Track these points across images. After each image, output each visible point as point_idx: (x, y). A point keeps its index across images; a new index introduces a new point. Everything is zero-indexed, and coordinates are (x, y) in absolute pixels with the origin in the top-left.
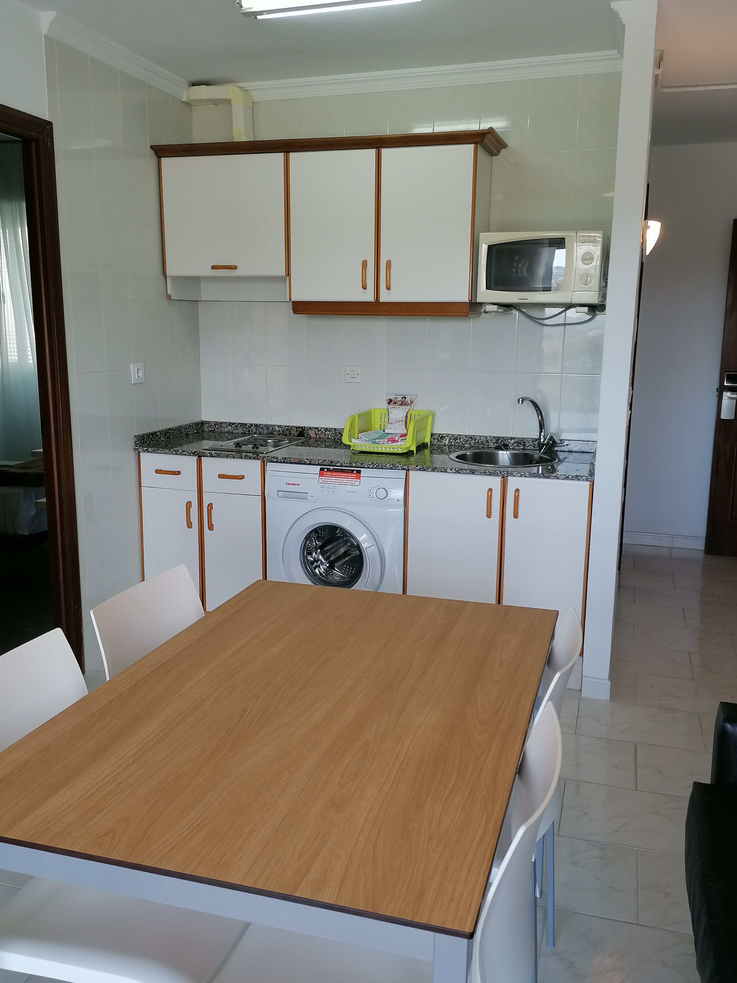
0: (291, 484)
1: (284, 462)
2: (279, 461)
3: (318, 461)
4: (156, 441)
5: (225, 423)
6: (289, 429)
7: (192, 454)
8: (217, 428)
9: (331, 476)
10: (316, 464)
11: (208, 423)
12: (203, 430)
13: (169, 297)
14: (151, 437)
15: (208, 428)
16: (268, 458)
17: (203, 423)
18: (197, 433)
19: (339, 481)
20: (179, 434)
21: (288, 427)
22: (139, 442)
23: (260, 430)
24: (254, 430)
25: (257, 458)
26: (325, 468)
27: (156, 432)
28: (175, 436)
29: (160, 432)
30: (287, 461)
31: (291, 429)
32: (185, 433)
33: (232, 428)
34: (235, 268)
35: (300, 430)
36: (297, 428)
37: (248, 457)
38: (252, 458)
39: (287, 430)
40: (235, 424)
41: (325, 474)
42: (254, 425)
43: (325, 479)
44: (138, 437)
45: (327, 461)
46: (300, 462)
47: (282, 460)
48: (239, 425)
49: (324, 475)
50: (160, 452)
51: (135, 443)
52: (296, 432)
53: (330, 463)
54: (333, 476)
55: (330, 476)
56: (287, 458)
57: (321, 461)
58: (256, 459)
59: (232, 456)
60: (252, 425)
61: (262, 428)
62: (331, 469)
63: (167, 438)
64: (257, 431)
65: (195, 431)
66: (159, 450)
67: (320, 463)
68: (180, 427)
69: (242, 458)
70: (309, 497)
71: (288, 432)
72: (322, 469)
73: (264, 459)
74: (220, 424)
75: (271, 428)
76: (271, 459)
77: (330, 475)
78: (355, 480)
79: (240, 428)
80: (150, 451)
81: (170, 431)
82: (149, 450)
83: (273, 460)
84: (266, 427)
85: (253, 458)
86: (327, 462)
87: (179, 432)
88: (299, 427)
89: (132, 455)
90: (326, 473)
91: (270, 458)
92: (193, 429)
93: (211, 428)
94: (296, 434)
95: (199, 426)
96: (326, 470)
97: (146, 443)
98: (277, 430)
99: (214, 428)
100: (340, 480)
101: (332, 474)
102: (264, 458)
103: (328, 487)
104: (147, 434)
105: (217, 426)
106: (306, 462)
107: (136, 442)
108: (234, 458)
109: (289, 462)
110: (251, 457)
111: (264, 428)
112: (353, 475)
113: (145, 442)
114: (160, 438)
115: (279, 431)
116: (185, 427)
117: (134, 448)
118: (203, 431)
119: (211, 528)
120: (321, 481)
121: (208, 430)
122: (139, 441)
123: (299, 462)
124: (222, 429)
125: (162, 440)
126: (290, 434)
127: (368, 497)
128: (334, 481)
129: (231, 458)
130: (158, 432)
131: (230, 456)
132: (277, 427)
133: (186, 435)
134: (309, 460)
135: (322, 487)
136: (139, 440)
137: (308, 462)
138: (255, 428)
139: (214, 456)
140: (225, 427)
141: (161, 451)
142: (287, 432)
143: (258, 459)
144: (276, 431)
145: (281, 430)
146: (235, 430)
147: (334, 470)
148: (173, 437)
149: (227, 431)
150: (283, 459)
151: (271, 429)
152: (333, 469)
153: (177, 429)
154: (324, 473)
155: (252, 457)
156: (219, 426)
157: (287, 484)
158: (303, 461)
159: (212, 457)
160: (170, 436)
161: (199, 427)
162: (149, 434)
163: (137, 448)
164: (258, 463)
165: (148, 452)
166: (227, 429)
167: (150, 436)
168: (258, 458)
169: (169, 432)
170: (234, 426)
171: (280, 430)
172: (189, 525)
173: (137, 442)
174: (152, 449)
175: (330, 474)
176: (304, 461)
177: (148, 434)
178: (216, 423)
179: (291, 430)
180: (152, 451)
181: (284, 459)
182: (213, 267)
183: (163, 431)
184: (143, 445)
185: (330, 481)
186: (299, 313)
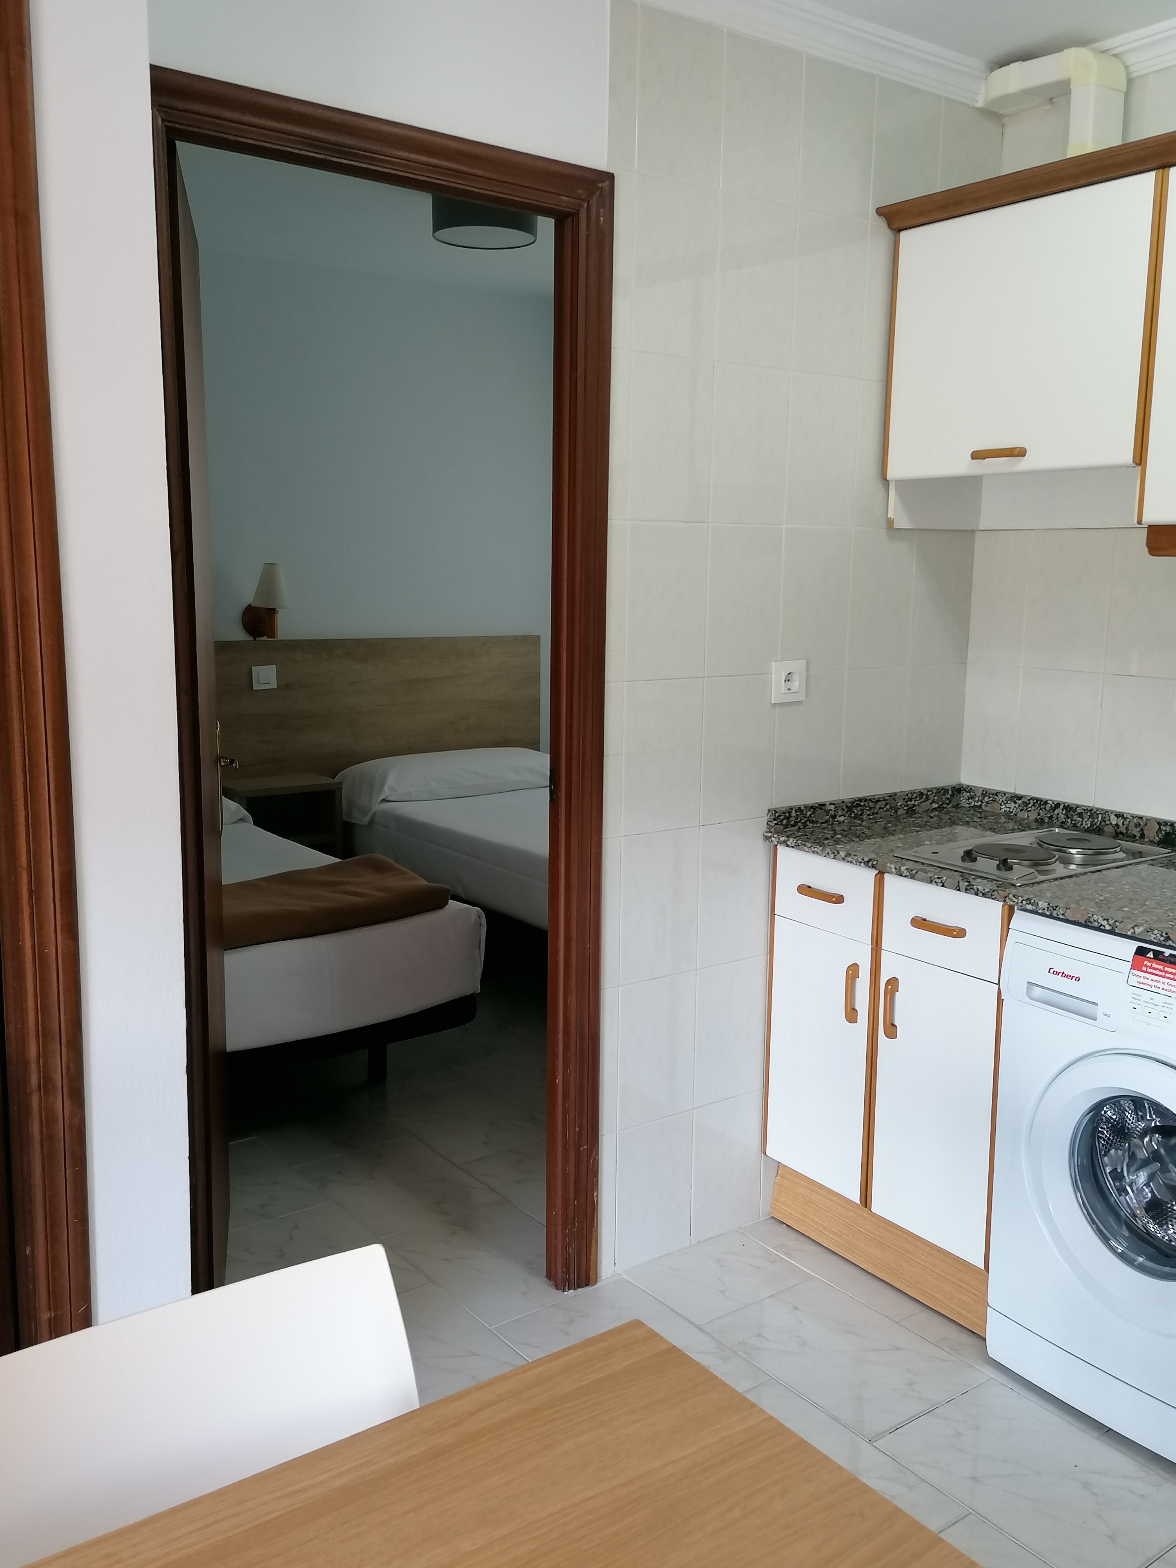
0: (1060, 974)
1: (1051, 917)
2: (1040, 911)
3: (1133, 928)
4: (822, 823)
5: (1003, 795)
6: (1140, 825)
7: (862, 864)
8: (987, 803)
9: (1163, 974)
10: (1127, 935)
11: (969, 789)
12: (958, 804)
13: (890, 523)
14: (809, 813)
15: (968, 800)
16: (1014, 899)
17: (958, 790)
18: (940, 808)
20: (887, 810)
21: (1140, 821)
22: (776, 824)
23: (1074, 818)
24: (1062, 815)
25: (992, 895)
26: (1150, 950)
27: (824, 805)
28: (877, 813)
29: (834, 804)
30: (1058, 915)
31: (1146, 825)
32: (906, 808)
33: (1017, 805)
34: (1021, 453)
35: (1168, 829)
36: (1159, 823)
37: (973, 889)
38: (981, 894)
39: (1137, 825)
40: (1023, 800)
41: (1146, 966)
42: (1062, 807)
43: (1144, 977)
44: (774, 812)
45: (1156, 932)
46: (1089, 924)
47: (1046, 909)
48: (1031, 801)
49: (1144, 969)
50: (807, 850)
51: (768, 824)
52: (1157, 832)
53: (1162, 939)
54: (1168, 975)
55: (1160, 973)
56: (1058, 908)
57: (1141, 929)
58: (989, 898)
59: (940, 881)
60: (1058, 805)
61: (1080, 815)
62: (1167, 954)
63: (855, 818)
64: (1069, 820)
65: (935, 805)
66: (805, 845)
67: (1137, 933)
68: (893, 796)
69: (959, 890)
70: (1100, 1016)
71: (1139, 832)
72: (1141, 952)
73: (1007, 900)
74: (993, 795)
75: (1100, 816)
76: (1022, 902)
77: (1160, 970)
79: (1033, 808)
80: (790, 845)
81: (862, 804)
82: (789, 843)
83: (1027, 906)
84: (1089, 814)
85: (983, 894)
86: (1155, 936)
87: (888, 807)
88: (1166, 823)
89: (758, 849)
90: (1149, 964)
91: (1020, 901)
92: (930, 801)
93: (975, 801)
94: (1157, 838)
95: (949, 796)
96: (1150, 955)
97: (793, 826)
98: (1114, 823)
99: (980, 803)
101: (1166, 969)
102: (1006, 897)
103: (1151, 1001)
104: (800, 808)
105: (986, 799)
106: (1102, 925)
107: (769, 823)
108: (943, 886)
109: (1061, 917)
110: (978, 890)
111: (1084, 814)
113: (792, 822)
114: (834, 817)
115: (1117, 825)
116: (907, 795)
117: (765, 835)
118: (957, 806)
119: (891, 1031)
120: (1133, 980)
121: (969, 805)
122: (775, 822)
123: (1085, 922)
124: (996, 805)
125: (838, 821)
126: (1142, 836)
128: (1169, 988)
129: (937, 885)
130: (830, 804)
131: (936, 882)
132: (1113, 817)
133: (906, 813)
134: (1111, 922)
135: (1135, 997)
136: (774, 819)
137: (1108, 928)
138: (1064, 812)
139: (904, 875)
140: (1002, 804)
141: (808, 848)
142: (1136, 832)
143: (993, 899)
144: (1111, 824)
145: (1123, 825)
146: (1021, 810)
147: (1173, 960)
148: (871, 817)
149: (1005, 811)
150: (1048, 908)
151: (1100, 819)
152: (1171, 955)
153: (885, 800)
154: (1146, 962)
155: (981, 892)
156: (991, 799)
157: (1052, 971)
158: (1095, 921)
159: (901, 875)
160: (862, 814)
161: (948, 799)
162: (805, 807)
163: (769, 835)
164: (995, 908)
165: (788, 846)
166: (1007, 807)
167: (807, 812)
168: (993, 897)
169: (861, 806)
170: (1020, 802)
171: (1120, 824)
172: (851, 1015)
173: (771, 824)
174: (793, 840)
175: (1161, 967)
176: (1099, 923)
177: (802, 808)
178: (985, 793)
179: (1146, 827)
180: (793, 845)
181: (1050, 908)
182: (977, 455)
183: (843, 802)
184: (785, 830)
185: (1158, 985)
186: (1161, 553)
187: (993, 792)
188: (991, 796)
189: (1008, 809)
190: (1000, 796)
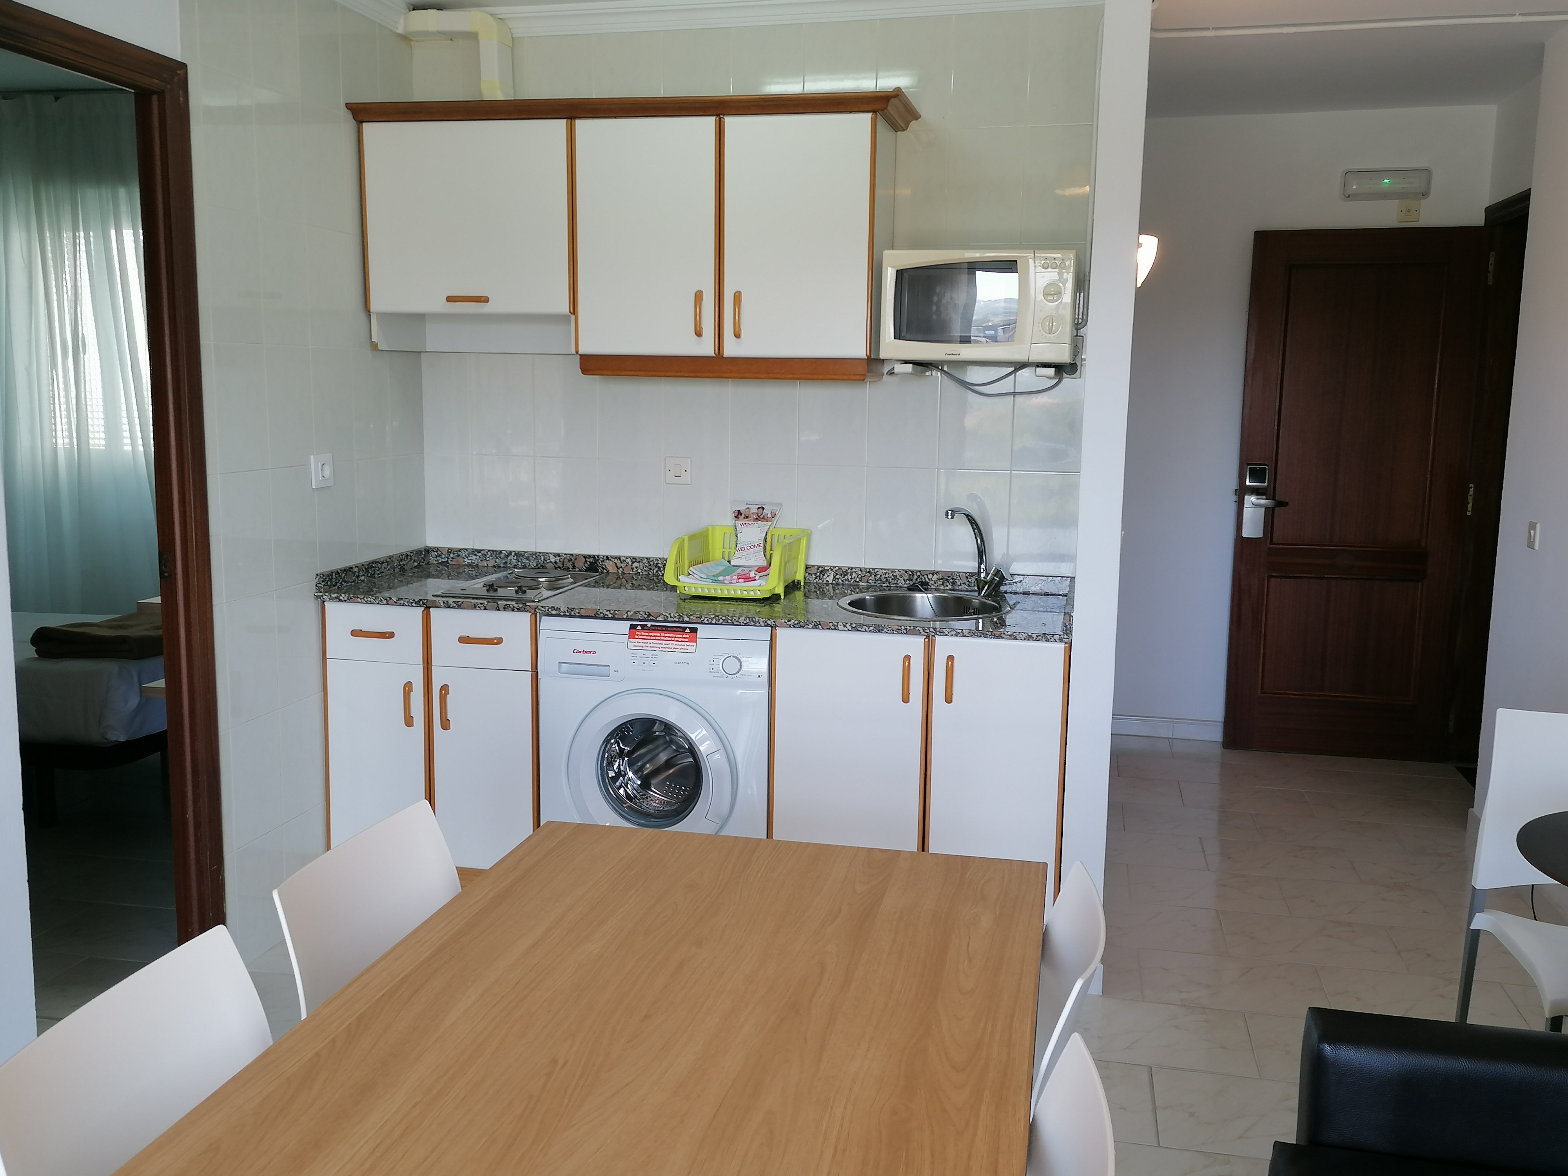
0: (582, 652)
1: (571, 616)
2: (562, 614)
3: (627, 613)
4: (352, 582)
5: (465, 551)
6: (571, 560)
7: (414, 604)
8: (453, 558)
9: (649, 638)
10: (623, 618)
11: (437, 549)
12: (428, 562)
13: (374, 346)
14: (344, 575)
15: (436, 558)
16: (543, 609)
17: (428, 551)
18: (419, 566)
19: (661, 646)
20: (389, 570)
21: (571, 557)
22: (324, 585)
23: (524, 561)
24: (514, 561)
25: (525, 609)
26: (638, 625)
27: (352, 568)
28: (383, 572)
29: (357, 567)
30: (575, 614)
31: (576, 559)
32: (400, 567)
33: (478, 557)
34: (486, 300)
35: (592, 560)
36: (585, 557)
37: (510, 607)
38: (516, 610)
39: (570, 560)
40: (482, 552)
41: (638, 635)
42: (513, 554)
43: (638, 642)
44: (322, 576)
45: (641, 613)
46: (597, 616)
47: (566, 611)
48: (489, 553)
49: (637, 637)
50: (360, 601)
51: (316, 585)
52: (584, 563)
53: (646, 616)
54: (652, 638)
55: (647, 638)
56: (574, 610)
57: (632, 613)
58: (523, 611)
59: (482, 606)
60: (511, 552)
61: (528, 558)
62: (649, 626)
63: (370, 577)
64: (520, 563)
65: (416, 564)
66: (358, 597)
67: (629, 616)
68: (390, 557)
69: (499, 610)
70: (612, 673)
71: (571, 565)
72: (633, 627)
73: (537, 610)
74: (457, 551)
75: (542, 558)
76: (548, 610)
77: (647, 636)
78: (688, 644)
79: (491, 558)
80: (343, 599)
81: (374, 565)
82: (341, 598)
83: (552, 612)
84: (534, 557)
85: (518, 609)
86: (641, 615)
87: (389, 567)
88: (590, 556)
89: (312, 606)
90: (639, 633)
92: (413, 561)
93: (442, 558)
94: (584, 568)
95: (423, 556)
96: (639, 628)
97: (334, 586)
98: (553, 560)
99: (446, 559)
100: (663, 644)
101: (650, 634)
102: (536, 608)
103: (644, 656)
104: (337, 571)
105: (452, 555)
106: (606, 615)
107: (318, 585)
108: (485, 609)
109: (578, 615)
110: (514, 607)
111: (531, 558)
112: (684, 636)
113: (334, 583)
114: (358, 577)
115: (556, 562)
116: (400, 557)
117: (316, 594)
118: (428, 563)
119: (445, 725)
120: (631, 646)
121: (436, 562)
122: (323, 584)
123: (595, 615)
124: (460, 559)
125: (361, 580)
126: (574, 567)
127: (710, 672)
128: (654, 645)
129: (481, 609)
130: (356, 567)
131: (479, 607)
132: (552, 556)
133: (400, 571)
134: (612, 612)
135: (633, 655)
136: (323, 581)
137: (610, 616)
138: (515, 558)
139: (451, 606)
140: (465, 558)
141: (361, 599)
142: (569, 565)
143: (526, 611)
144: (551, 562)
145: (560, 561)
146: (481, 561)
147: (653, 628)
148: (380, 575)
149: (468, 563)
150: (567, 610)
151: (542, 559)
152: (652, 626)
153: (387, 562)
154: (637, 633)
155: (516, 608)
156: (456, 555)
157: (575, 651)
158: (601, 613)
159: (449, 607)
160: (374, 574)
161: (422, 558)
162: (341, 570)
163: (321, 594)
164: (525, 618)
165: (341, 601)
166: (469, 560)
167: (342, 575)
168: (526, 610)
169: (374, 567)
170: (480, 554)
171: (558, 561)
172: (409, 721)
173: (320, 585)
174: (345, 595)
175: (647, 634)
176: (603, 614)
177: (339, 571)
178: (450, 551)
179: (576, 561)
180: (346, 599)
181: (569, 610)
182: (450, 299)
183: (363, 565)
184: (330, 589)
185: (647, 645)
186: (591, 372)
187: (457, 549)
188: (455, 552)
189: (470, 561)
190: (463, 552)
